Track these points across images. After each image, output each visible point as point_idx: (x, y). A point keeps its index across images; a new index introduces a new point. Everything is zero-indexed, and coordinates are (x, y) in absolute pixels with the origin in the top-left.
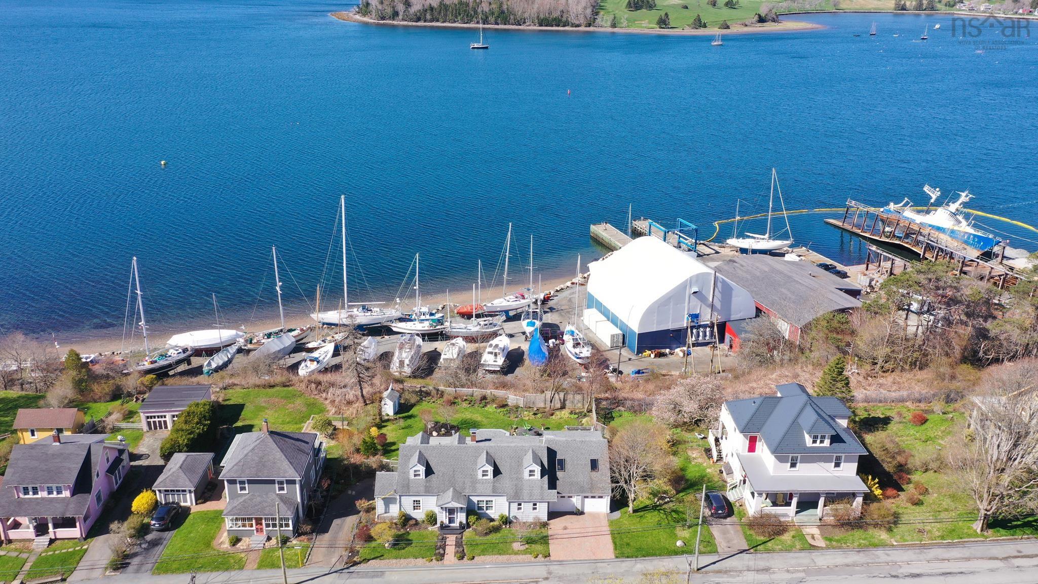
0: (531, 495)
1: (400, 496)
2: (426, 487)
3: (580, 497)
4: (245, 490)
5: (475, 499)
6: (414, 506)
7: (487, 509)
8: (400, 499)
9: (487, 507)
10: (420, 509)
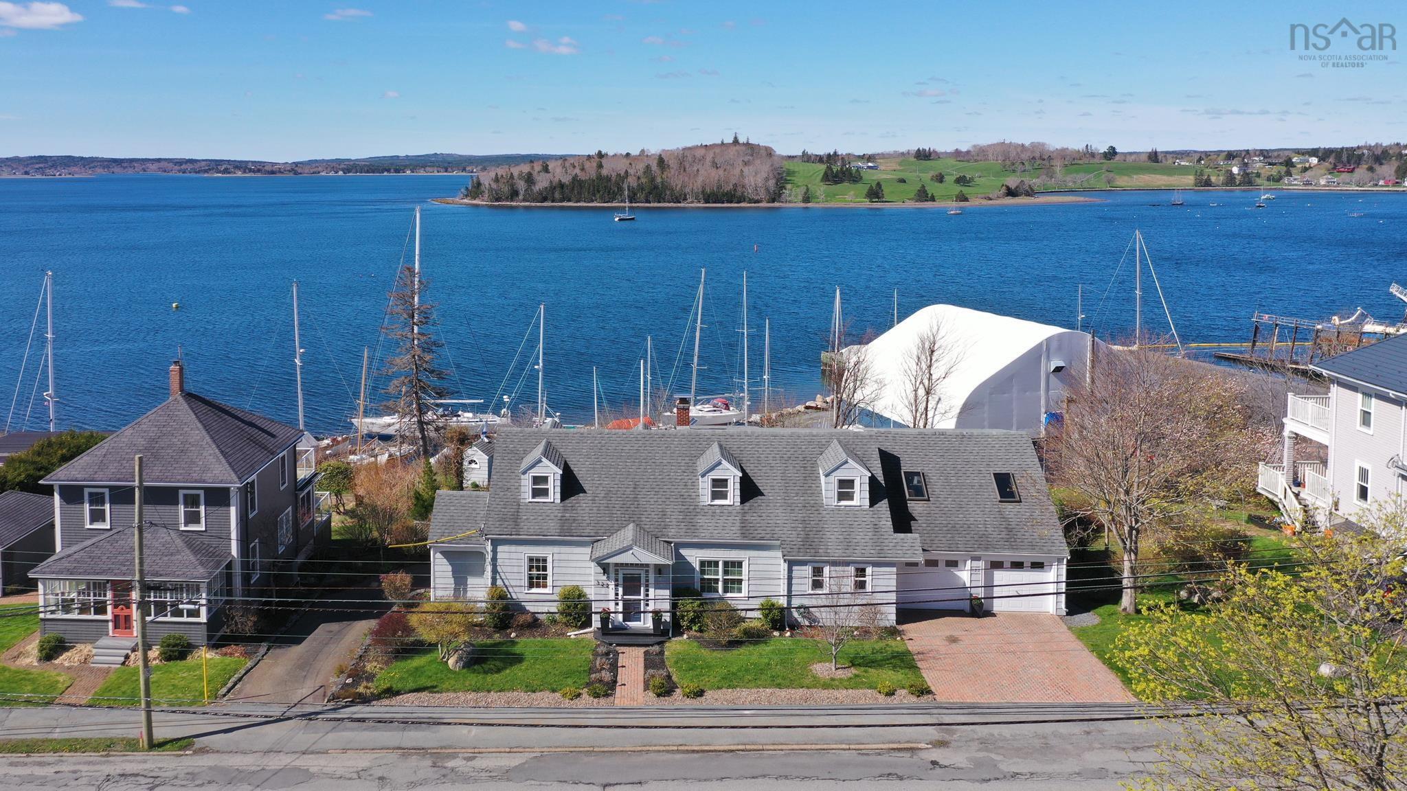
0: (848, 544)
1: (496, 543)
2: (563, 520)
3: (981, 564)
4: (104, 521)
5: (694, 557)
6: (531, 578)
7: (726, 590)
8: (495, 552)
9: (726, 582)
10: (545, 586)
